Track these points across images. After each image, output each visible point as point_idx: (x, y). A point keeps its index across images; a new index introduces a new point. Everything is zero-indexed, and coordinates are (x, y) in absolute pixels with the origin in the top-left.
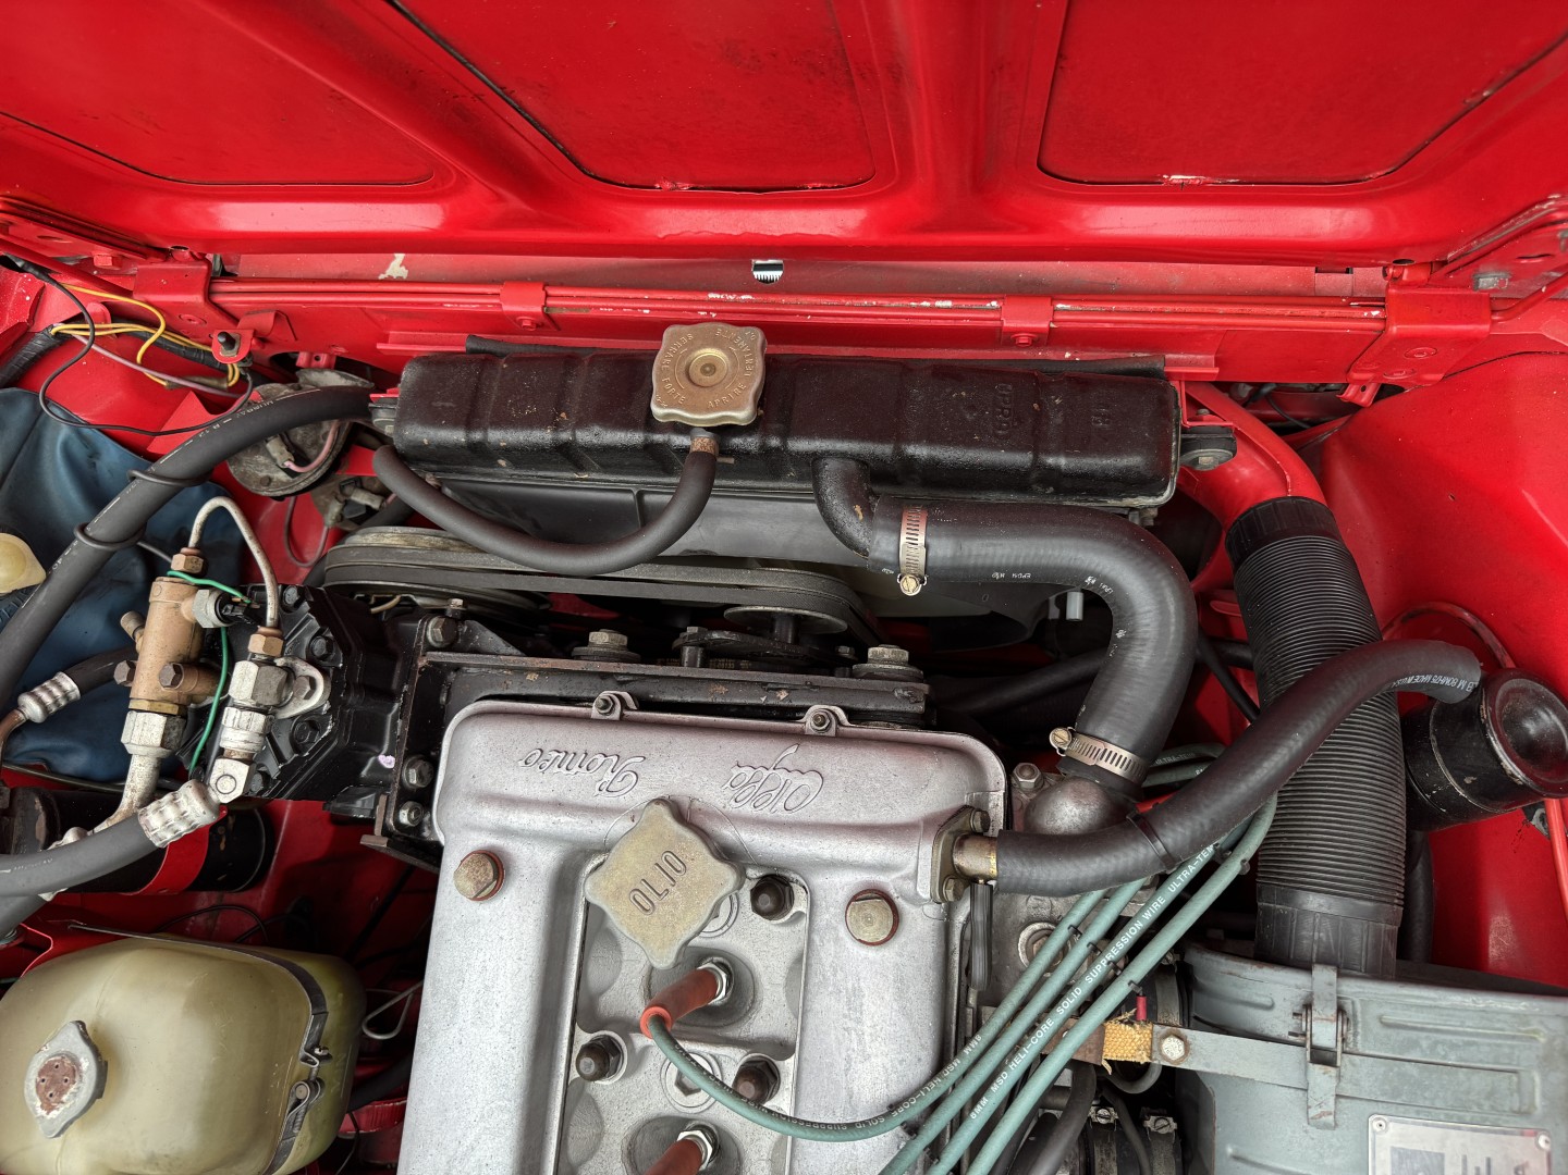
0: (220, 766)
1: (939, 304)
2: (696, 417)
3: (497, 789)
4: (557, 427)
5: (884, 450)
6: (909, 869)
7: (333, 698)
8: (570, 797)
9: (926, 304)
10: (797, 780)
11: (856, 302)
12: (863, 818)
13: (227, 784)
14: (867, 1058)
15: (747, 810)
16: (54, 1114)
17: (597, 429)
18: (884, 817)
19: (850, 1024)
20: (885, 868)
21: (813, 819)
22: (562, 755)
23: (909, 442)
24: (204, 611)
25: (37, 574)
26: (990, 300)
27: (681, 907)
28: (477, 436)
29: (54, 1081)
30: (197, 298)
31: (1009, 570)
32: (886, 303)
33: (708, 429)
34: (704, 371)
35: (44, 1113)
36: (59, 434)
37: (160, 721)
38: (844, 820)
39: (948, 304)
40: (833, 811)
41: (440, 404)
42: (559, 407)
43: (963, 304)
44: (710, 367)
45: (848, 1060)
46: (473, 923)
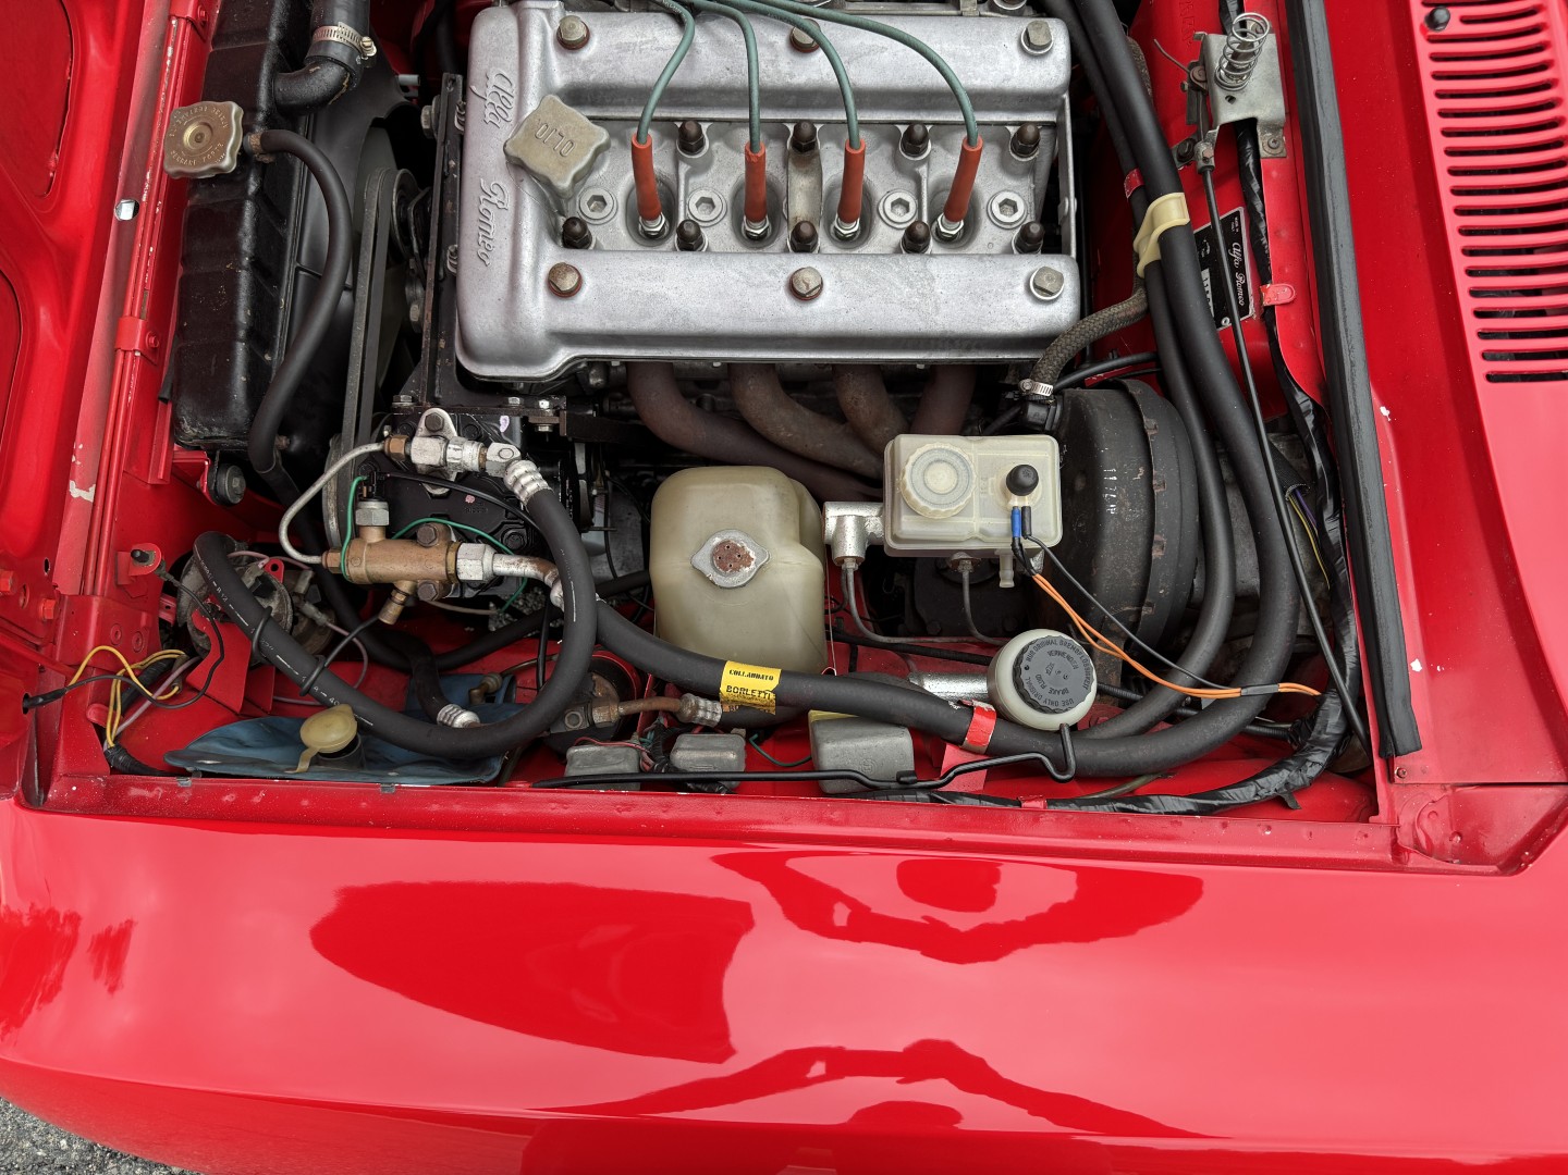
1: (169, 54)
2: (234, 133)
3: (506, 280)
6: (543, 15)
8: (509, 226)
9: (168, 62)
11: (161, 106)
12: (515, 45)
13: (507, 455)
14: (655, 39)
15: (512, 114)
16: (752, 555)
17: (241, 234)
18: (514, 35)
19: (637, 48)
20: (544, 31)
21: (517, 73)
22: (481, 233)
26: (171, 25)
27: (569, 124)
29: (729, 557)
32: (164, 87)
33: (244, 135)
34: (198, 141)
35: (753, 562)
37: (463, 547)
38: (516, 55)
39: (170, 49)
40: (512, 61)
41: (213, 369)
43: (172, 39)
44: (197, 137)
45: (658, 49)
46: (599, 289)
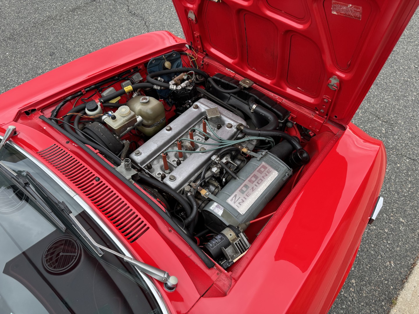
0: (179, 86)
3: (202, 102)
4: (229, 82)
5: (258, 98)
6: (235, 125)
7: (192, 89)
8: (209, 106)
10: (230, 114)
12: (234, 120)
13: (179, 88)
18: (236, 121)
20: (233, 124)
21: (230, 117)
23: (260, 99)
24: (185, 77)
25: (170, 68)
27: (214, 114)
28: (220, 80)
30: (202, 58)
31: (262, 113)
36: (179, 61)
37: (174, 83)
39: (273, 95)
40: (232, 118)
42: (230, 81)
